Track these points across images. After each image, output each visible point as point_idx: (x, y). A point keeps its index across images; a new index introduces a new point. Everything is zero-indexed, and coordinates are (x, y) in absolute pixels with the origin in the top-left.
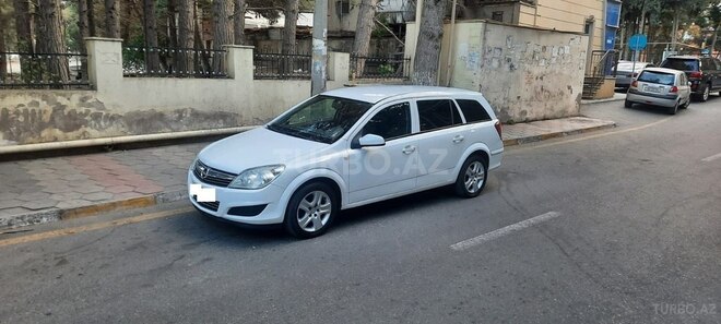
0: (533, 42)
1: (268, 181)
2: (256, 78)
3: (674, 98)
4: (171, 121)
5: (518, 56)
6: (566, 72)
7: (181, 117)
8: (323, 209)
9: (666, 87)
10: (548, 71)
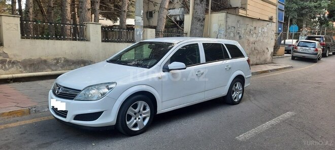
0: (249, 25)
1: (103, 94)
2: (103, 41)
3: (316, 54)
4: (52, 65)
5: (243, 32)
6: (265, 41)
7: (57, 62)
8: (144, 114)
9: (312, 49)
10: (257, 39)
